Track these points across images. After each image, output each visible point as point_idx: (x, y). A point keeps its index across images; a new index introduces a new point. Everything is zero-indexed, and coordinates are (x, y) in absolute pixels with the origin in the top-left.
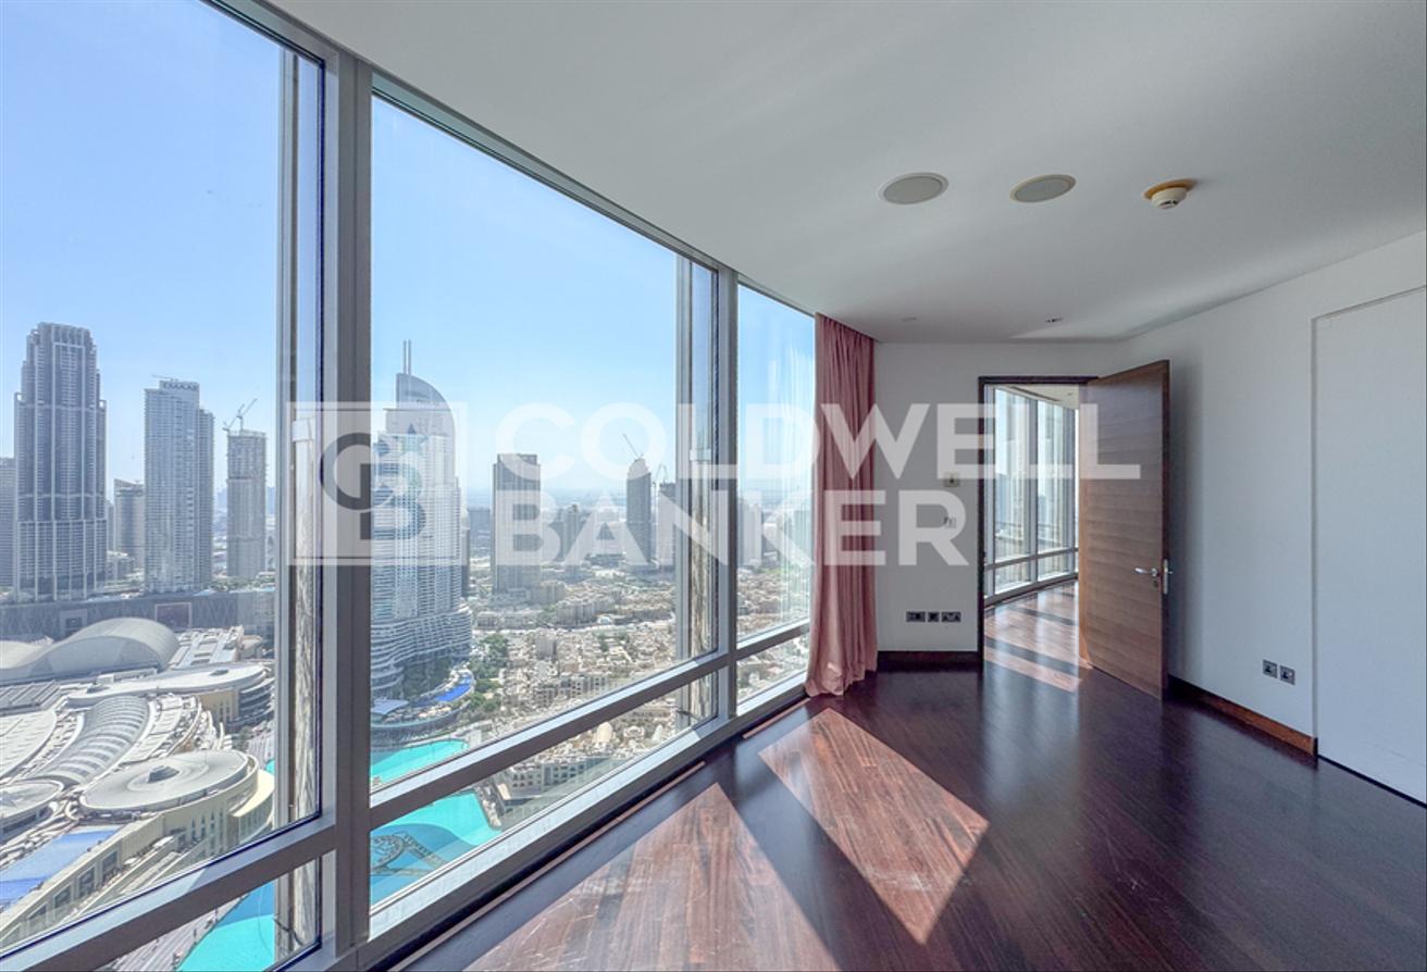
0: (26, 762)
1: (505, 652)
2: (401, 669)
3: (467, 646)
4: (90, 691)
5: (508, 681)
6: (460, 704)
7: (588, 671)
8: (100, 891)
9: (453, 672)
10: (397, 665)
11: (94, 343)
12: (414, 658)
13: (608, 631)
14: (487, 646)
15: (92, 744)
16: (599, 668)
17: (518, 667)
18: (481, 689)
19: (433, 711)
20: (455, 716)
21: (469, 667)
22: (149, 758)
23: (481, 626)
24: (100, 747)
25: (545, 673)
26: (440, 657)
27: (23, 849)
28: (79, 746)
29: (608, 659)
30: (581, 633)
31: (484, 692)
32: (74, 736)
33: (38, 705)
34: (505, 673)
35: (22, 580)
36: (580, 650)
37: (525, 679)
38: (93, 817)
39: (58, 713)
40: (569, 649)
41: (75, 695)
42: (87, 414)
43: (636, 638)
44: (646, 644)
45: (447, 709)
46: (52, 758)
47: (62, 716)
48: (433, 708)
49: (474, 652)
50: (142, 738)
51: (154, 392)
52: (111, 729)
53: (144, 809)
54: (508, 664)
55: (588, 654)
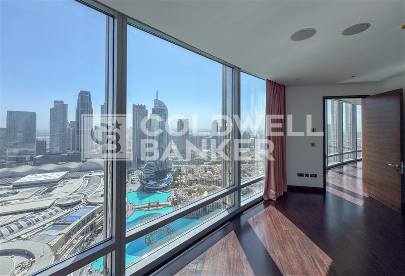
0: (77, 190)
1: (180, 170)
2: (155, 173)
3: (171, 169)
4: (90, 174)
5: (181, 178)
6: (169, 183)
7: (202, 177)
8: (91, 221)
9: (168, 175)
10: (154, 173)
11: (91, 95)
12: (158, 171)
13: (207, 166)
14: (176, 169)
15: (90, 187)
16: (204, 176)
17: (184, 175)
18: (174, 180)
19: (163, 185)
20: (168, 186)
21: (172, 174)
22: (101, 191)
23: (175, 164)
24: (91, 188)
25: (191, 177)
26: (164, 171)
27: (76, 209)
28: (87, 187)
29: (207, 174)
30: (200, 167)
31: (175, 181)
32: (86, 185)
33: (79, 177)
34: (180, 176)
35: (77, 148)
36: (199, 171)
37: (185, 178)
38: (90, 204)
39: (83, 179)
40: (196, 171)
41: (87, 175)
42: (89, 111)
43: (214, 168)
44: (217, 170)
45: (166, 184)
46: (82, 189)
47: (84, 180)
48: (163, 184)
49: (173, 170)
50: (99, 186)
51: (102, 105)
52: (93, 184)
53: (100, 203)
54: (181, 174)
55: (201, 172)
